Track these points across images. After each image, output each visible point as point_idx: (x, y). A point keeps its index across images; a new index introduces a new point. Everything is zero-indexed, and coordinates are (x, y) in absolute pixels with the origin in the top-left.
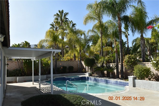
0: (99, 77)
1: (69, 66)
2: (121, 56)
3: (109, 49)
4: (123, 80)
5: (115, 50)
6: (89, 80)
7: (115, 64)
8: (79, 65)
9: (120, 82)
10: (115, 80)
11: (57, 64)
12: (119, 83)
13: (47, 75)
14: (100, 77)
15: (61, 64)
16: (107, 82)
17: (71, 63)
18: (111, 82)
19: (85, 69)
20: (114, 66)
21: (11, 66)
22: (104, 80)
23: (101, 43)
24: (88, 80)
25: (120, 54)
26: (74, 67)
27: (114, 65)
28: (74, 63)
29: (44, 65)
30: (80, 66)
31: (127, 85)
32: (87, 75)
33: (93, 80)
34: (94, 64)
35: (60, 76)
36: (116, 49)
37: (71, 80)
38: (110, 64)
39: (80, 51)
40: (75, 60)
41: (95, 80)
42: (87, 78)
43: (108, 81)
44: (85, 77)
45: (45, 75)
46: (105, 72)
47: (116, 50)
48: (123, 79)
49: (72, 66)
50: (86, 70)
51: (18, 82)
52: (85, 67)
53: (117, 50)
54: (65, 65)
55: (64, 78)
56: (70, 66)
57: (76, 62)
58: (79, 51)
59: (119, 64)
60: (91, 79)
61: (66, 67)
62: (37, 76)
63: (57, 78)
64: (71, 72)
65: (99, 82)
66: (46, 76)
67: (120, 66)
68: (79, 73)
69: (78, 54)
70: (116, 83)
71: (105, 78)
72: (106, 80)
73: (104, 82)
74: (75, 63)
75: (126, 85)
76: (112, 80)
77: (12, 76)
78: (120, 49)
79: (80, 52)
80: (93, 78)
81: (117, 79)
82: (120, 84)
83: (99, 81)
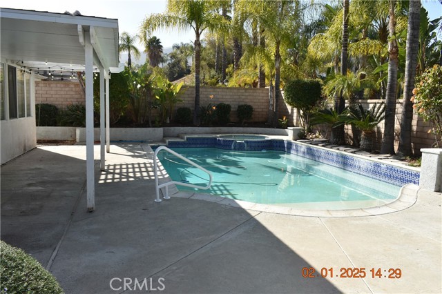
0: (323, 146)
1: (241, 104)
2: (409, 71)
3: (374, 47)
4: (402, 160)
5: (389, 49)
6: (292, 152)
7: (383, 103)
8: (271, 103)
9: (390, 168)
10: (375, 158)
11: (201, 96)
12: (383, 171)
13: (166, 128)
14: (326, 143)
15: (212, 97)
16: (345, 163)
17: (247, 94)
18: (357, 164)
19: (290, 117)
20: (380, 107)
21: (63, 96)
22: (337, 156)
23: (343, 27)
24: (289, 153)
25: (407, 63)
26: (254, 107)
27: (378, 105)
28: (255, 94)
29: (158, 97)
30: (273, 105)
31: (415, 183)
32: (289, 136)
33: (304, 153)
34: (318, 102)
35: (207, 133)
36: (392, 44)
37: (235, 146)
38: (369, 101)
39: (278, 56)
40: (263, 85)
41: (310, 152)
42: (286, 145)
43: (350, 162)
44: (282, 141)
45: (160, 127)
46: (348, 129)
47: (392, 50)
48: (404, 156)
49: (251, 104)
50: (293, 120)
51: (80, 142)
52: (290, 111)
53: (397, 47)
54: (227, 99)
55: (215, 139)
56: (243, 104)
57: (264, 92)
58: (273, 58)
59: (400, 103)
60: (297, 151)
61: (228, 107)
62: (134, 129)
63: (193, 139)
64: (245, 123)
65: (321, 160)
66: (161, 129)
67: (400, 109)
68: (269, 127)
69: (272, 67)
70: (376, 171)
71: (341, 148)
72: (344, 157)
73: (337, 162)
74: (261, 94)
75: (408, 181)
76: (365, 160)
77: (64, 125)
78: (407, 45)
79: (276, 60)
80: (303, 146)
81: (382, 156)
82: (387, 176)
83: (319, 157)
